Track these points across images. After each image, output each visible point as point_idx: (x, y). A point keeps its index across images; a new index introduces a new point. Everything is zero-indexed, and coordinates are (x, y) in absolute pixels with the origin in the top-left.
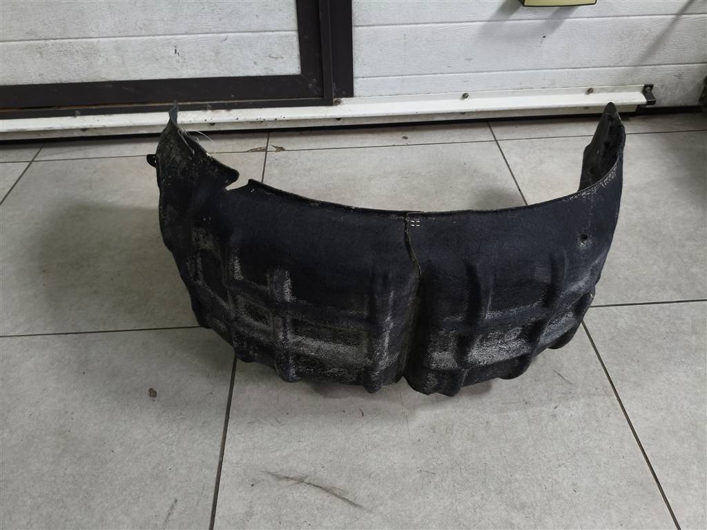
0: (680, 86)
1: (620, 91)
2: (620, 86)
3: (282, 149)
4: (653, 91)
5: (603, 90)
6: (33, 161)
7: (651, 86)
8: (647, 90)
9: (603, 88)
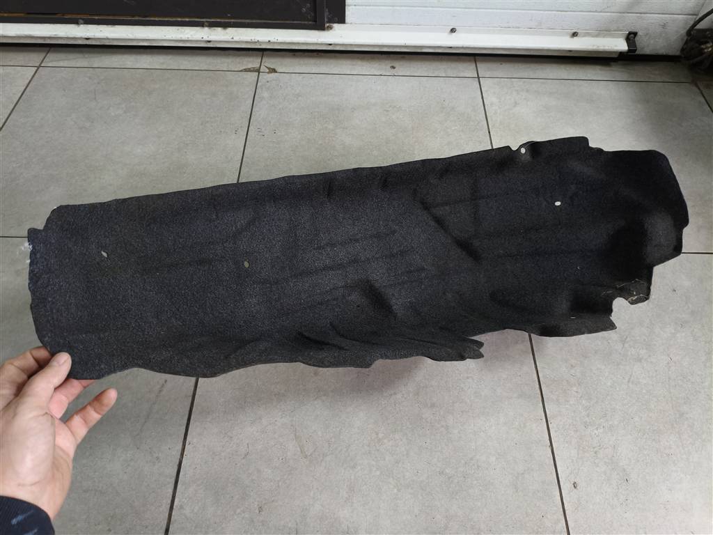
0: (663, 35)
1: (604, 37)
2: (604, 31)
3: (274, 71)
4: (637, 39)
5: (587, 34)
6: (40, 66)
7: (635, 34)
8: (631, 37)
9: (588, 33)
